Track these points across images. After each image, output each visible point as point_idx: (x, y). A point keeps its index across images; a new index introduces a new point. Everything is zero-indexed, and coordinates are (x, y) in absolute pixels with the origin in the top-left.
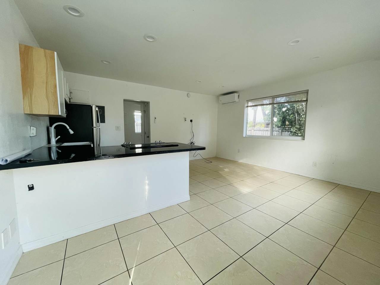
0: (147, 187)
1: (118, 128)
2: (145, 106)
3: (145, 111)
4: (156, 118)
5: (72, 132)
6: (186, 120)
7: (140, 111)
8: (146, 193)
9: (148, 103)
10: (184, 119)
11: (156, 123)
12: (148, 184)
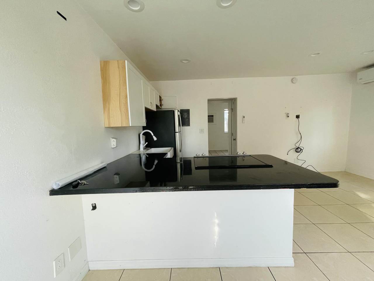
0: (216, 229)
1: (202, 131)
2: (232, 103)
3: (232, 109)
4: (244, 117)
5: (155, 139)
6: (288, 117)
7: (227, 109)
8: (216, 237)
9: (235, 100)
10: (285, 116)
11: (244, 123)
12: (219, 225)
